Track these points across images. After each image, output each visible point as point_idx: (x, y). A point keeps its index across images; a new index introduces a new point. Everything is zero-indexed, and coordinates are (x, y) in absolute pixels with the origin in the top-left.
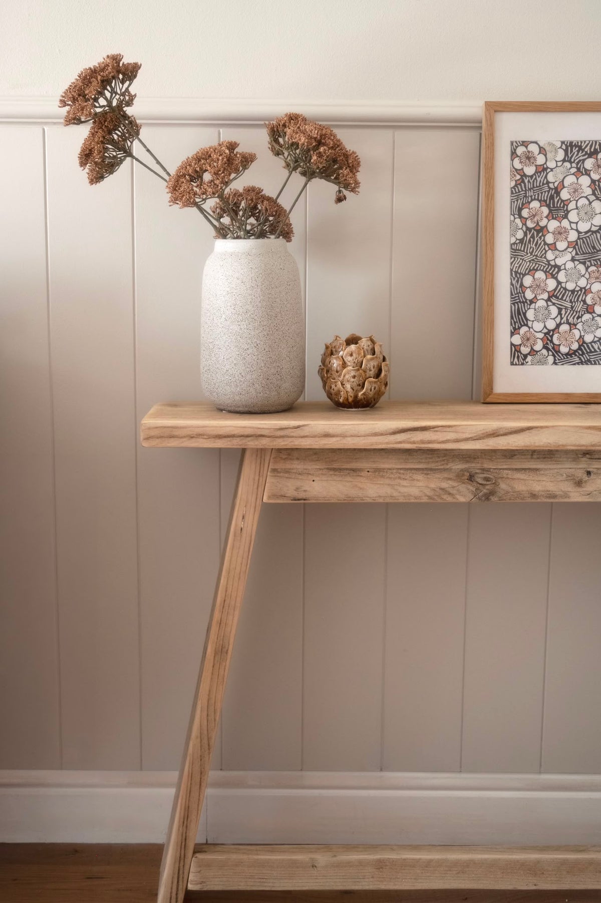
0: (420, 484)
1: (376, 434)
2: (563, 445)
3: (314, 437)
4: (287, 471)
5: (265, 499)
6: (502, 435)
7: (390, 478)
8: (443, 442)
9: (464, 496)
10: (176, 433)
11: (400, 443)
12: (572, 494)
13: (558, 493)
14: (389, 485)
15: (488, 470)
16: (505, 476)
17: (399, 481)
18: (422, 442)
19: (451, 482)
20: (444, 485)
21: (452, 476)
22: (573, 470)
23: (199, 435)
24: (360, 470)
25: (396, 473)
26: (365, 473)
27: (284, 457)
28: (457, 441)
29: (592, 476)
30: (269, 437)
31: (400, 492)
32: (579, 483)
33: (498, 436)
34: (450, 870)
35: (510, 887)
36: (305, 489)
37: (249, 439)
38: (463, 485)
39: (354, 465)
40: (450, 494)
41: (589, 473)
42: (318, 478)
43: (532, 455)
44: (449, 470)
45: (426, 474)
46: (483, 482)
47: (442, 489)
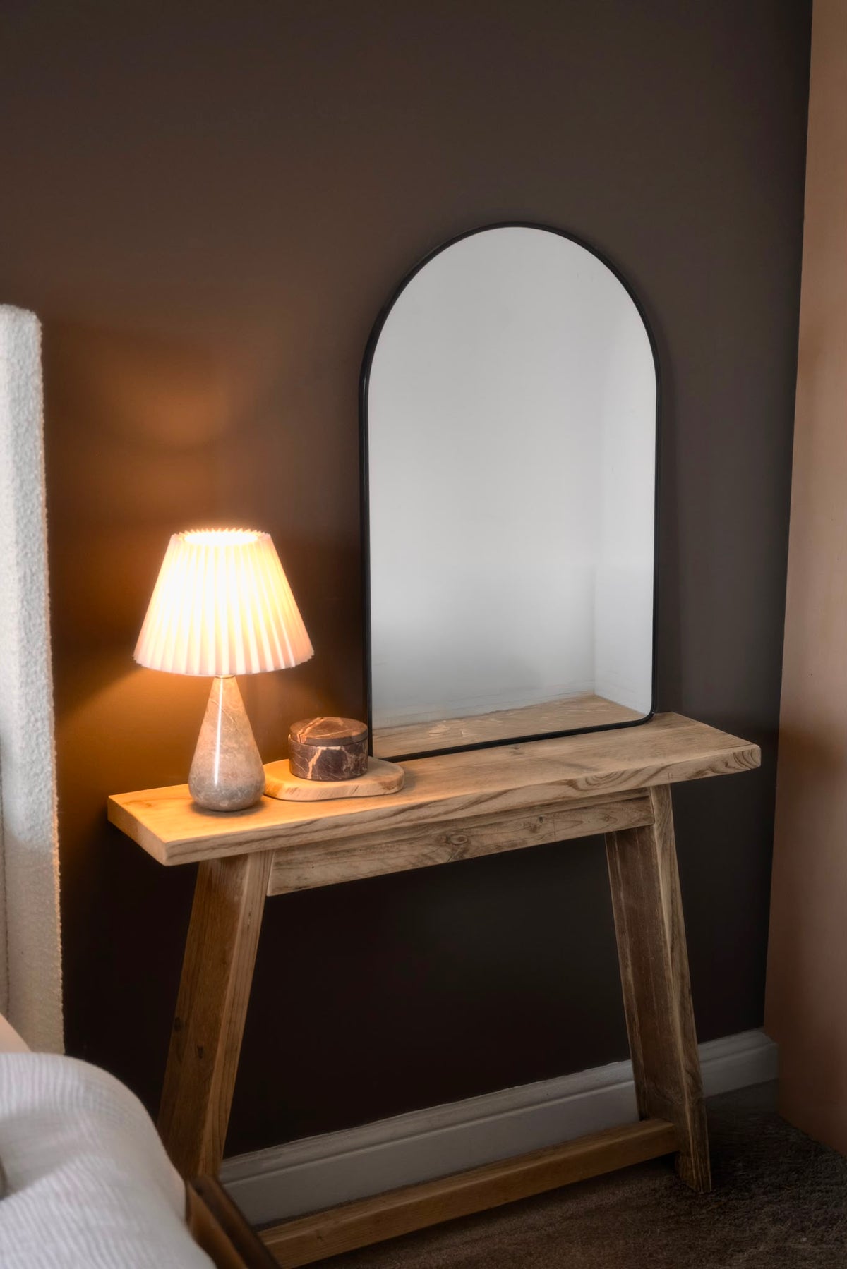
0: (405, 854)
1: (379, 818)
2: (532, 803)
3: (326, 829)
4: (289, 863)
5: (269, 894)
6: (484, 801)
7: (381, 852)
9: (442, 858)
10: (199, 848)
11: (400, 822)
12: (528, 840)
13: (517, 841)
14: (378, 859)
15: (461, 831)
16: (475, 833)
17: (387, 854)
19: (430, 847)
20: (426, 851)
21: (431, 841)
22: (529, 819)
24: (355, 850)
25: (385, 847)
28: (447, 813)
29: (544, 821)
31: (389, 865)
32: (534, 830)
33: (480, 803)
36: (305, 876)
37: (267, 841)
38: (441, 848)
39: (348, 846)
40: (430, 858)
42: (318, 864)
44: (429, 838)
45: (410, 844)
46: (458, 843)
47: (425, 855)
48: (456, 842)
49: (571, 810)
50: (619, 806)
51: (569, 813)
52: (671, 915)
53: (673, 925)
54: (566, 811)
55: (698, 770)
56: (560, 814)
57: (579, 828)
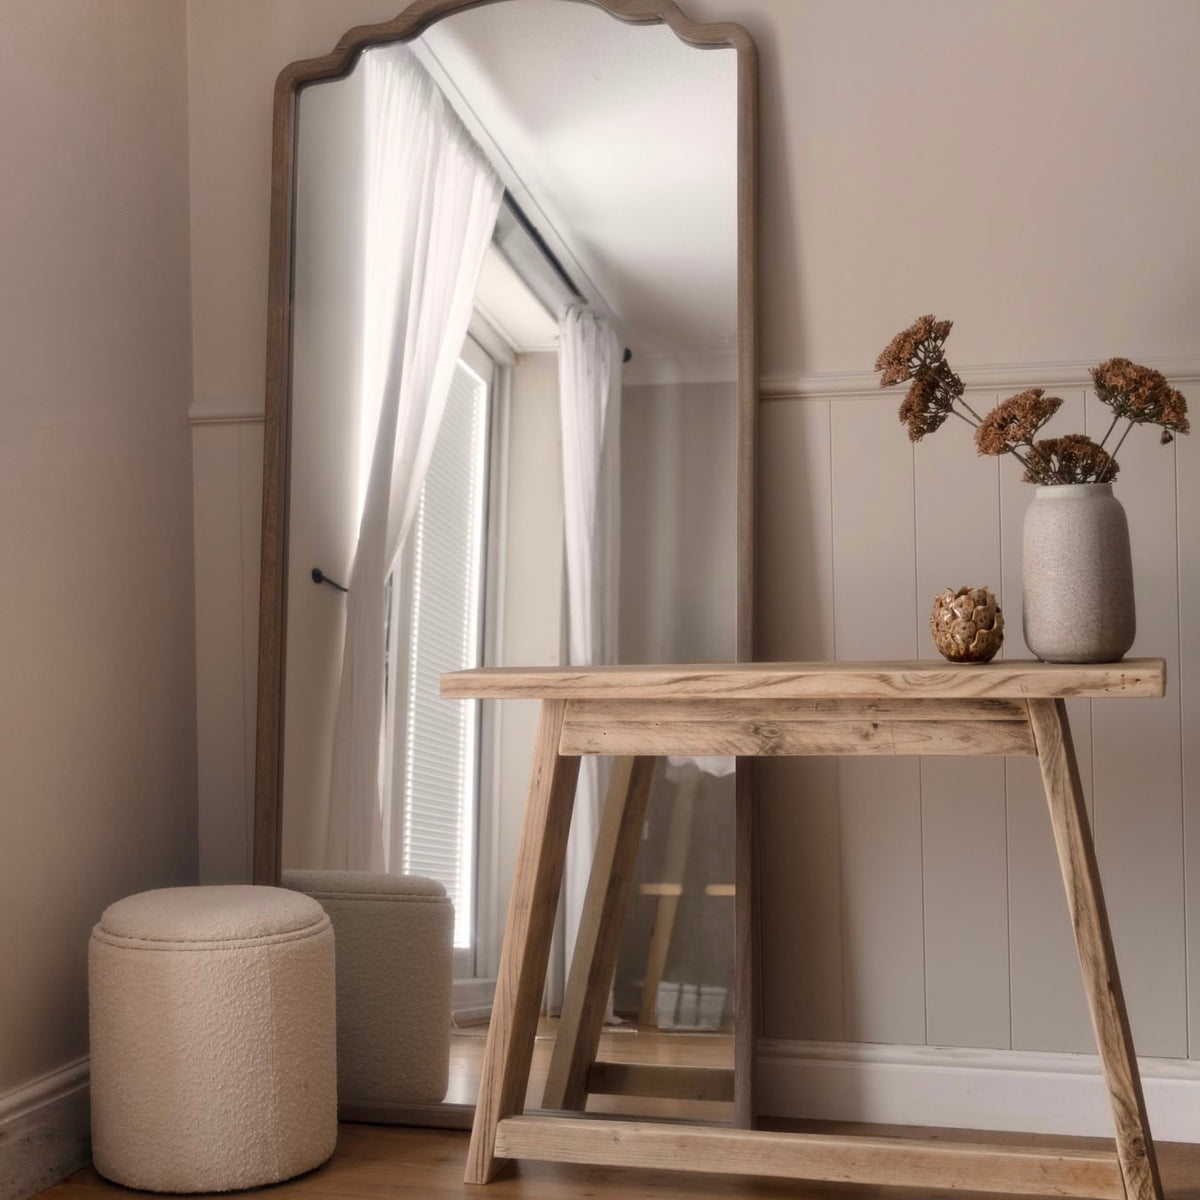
0: (707, 737)
1: (652, 684)
4: (580, 724)
5: (561, 754)
6: (773, 684)
7: (678, 731)
8: (716, 691)
9: (751, 749)
10: (470, 686)
12: (859, 748)
13: (844, 746)
14: (676, 738)
15: (773, 723)
16: (791, 728)
17: (686, 734)
18: (697, 692)
19: (737, 735)
20: (730, 738)
21: (738, 728)
22: (858, 723)
23: (490, 687)
24: (649, 723)
25: (684, 725)
26: (653, 726)
27: (577, 710)
28: (729, 690)
29: (879, 729)
30: (553, 688)
31: (688, 745)
32: (866, 736)
34: (755, 1153)
35: (819, 1177)
36: (596, 741)
38: (749, 738)
39: (642, 718)
40: (736, 747)
41: (875, 726)
42: (609, 731)
43: (817, 707)
44: (734, 723)
45: (712, 727)
46: (769, 735)
47: (729, 742)
48: (765, 733)
49: (916, 721)
50: (982, 726)
51: (912, 724)
52: (1071, 876)
53: (1076, 892)
54: (909, 721)
55: (1065, 687)
56: (902, 724)
57: (928, 744)
